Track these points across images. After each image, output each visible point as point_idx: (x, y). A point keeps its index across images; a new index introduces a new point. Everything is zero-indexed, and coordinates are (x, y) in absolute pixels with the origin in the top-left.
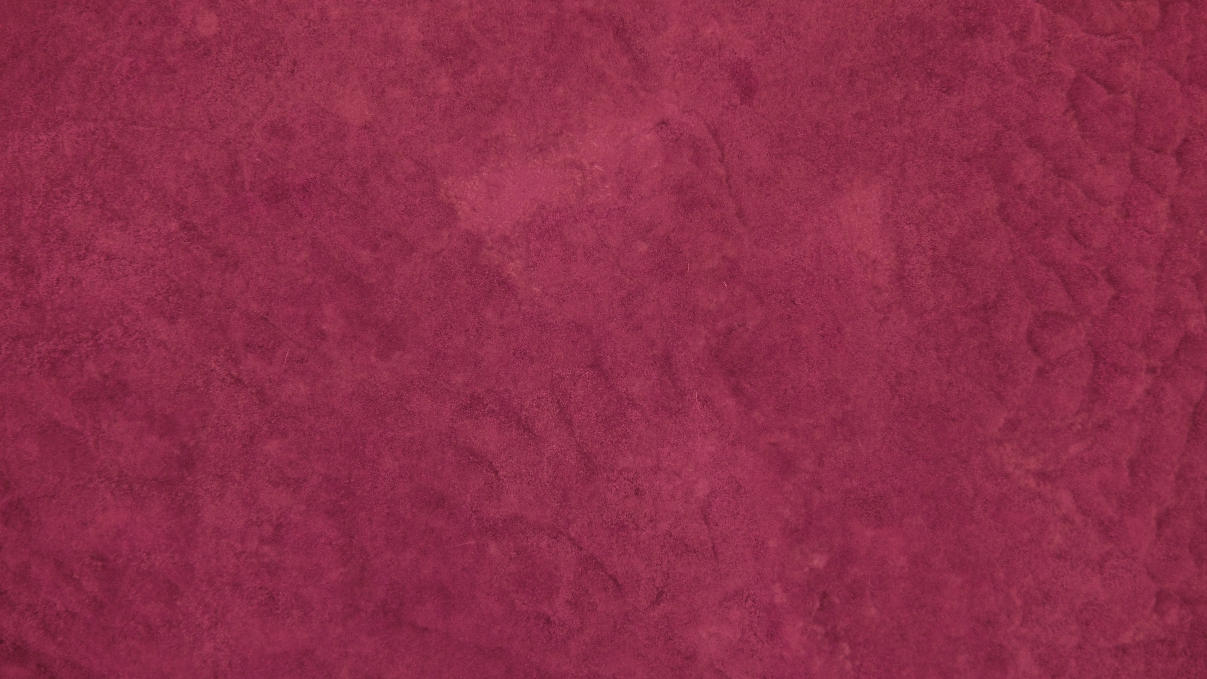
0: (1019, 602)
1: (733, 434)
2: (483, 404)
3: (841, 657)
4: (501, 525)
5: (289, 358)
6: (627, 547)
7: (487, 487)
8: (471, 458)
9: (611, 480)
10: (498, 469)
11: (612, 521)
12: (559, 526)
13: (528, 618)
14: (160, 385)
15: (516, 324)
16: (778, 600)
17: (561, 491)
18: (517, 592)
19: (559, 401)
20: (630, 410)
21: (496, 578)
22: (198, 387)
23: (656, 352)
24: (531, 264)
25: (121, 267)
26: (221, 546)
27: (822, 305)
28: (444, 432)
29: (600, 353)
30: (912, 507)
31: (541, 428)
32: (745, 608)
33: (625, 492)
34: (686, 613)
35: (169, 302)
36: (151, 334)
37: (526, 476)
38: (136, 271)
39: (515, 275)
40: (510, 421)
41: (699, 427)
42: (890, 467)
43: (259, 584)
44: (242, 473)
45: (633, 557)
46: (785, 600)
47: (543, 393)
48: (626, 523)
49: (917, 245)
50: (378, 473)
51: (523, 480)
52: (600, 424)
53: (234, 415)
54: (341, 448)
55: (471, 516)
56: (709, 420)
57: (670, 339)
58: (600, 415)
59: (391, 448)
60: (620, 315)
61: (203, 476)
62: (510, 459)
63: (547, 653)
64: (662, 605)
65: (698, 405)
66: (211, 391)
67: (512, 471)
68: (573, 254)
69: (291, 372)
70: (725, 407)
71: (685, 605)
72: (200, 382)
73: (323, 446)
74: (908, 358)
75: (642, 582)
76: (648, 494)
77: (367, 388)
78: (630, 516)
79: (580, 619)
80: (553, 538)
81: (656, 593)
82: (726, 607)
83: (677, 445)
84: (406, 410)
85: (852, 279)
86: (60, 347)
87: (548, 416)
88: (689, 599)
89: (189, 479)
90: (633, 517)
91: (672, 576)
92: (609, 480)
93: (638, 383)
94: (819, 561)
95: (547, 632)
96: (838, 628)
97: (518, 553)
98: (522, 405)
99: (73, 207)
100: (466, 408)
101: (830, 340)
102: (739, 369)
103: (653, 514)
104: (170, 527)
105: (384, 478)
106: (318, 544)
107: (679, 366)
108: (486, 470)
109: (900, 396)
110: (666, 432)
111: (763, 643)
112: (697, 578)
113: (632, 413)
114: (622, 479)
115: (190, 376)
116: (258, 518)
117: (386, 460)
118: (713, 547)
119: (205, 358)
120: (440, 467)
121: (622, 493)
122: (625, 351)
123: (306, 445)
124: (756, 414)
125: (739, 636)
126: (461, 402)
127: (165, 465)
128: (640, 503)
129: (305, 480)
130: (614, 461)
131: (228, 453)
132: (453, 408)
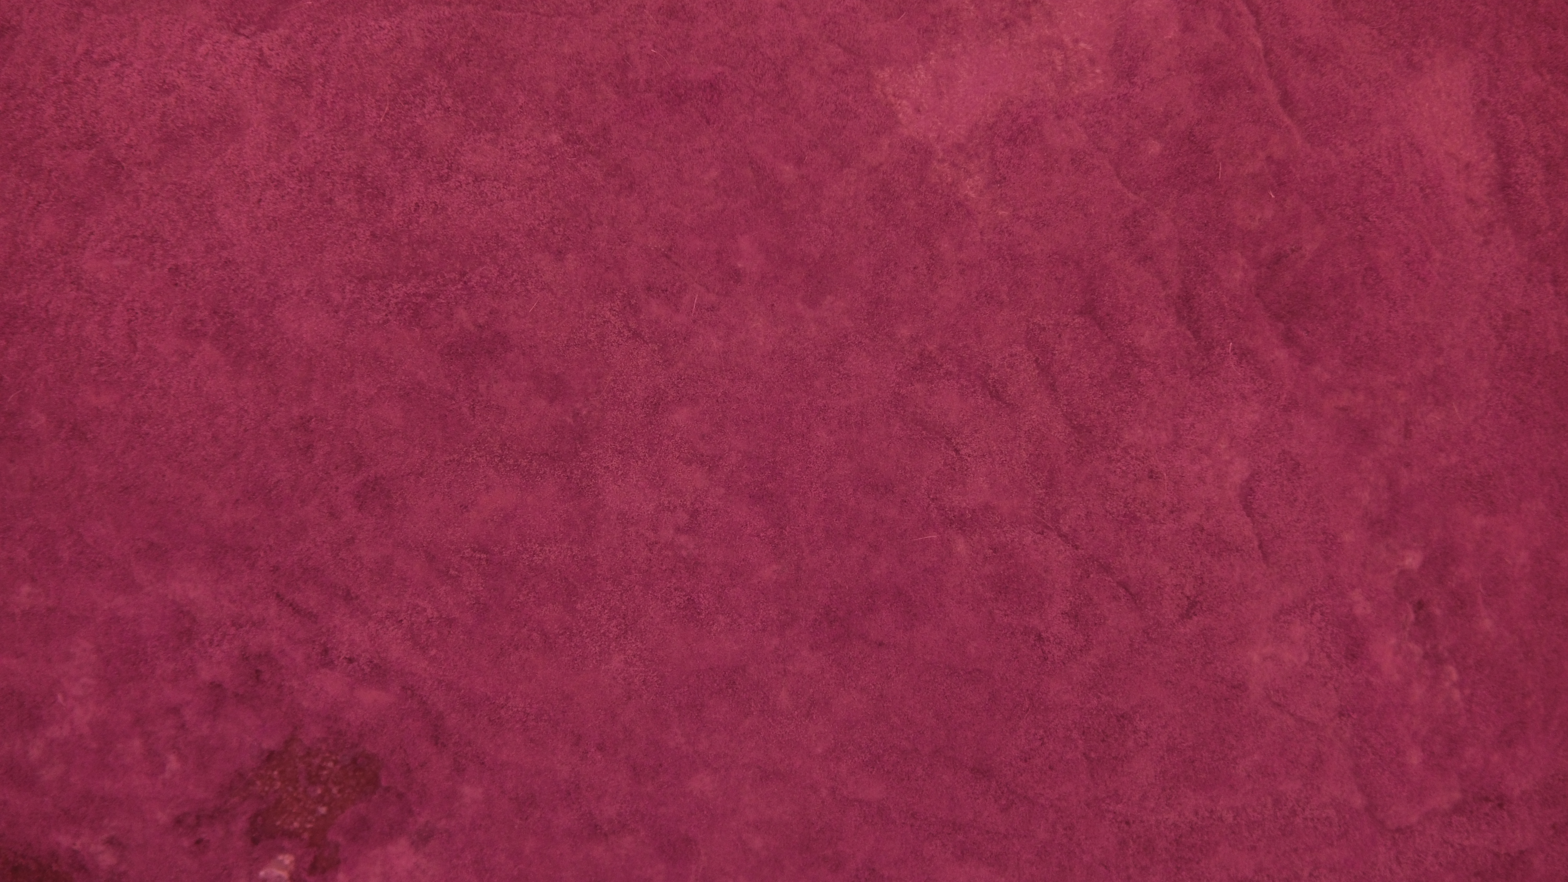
1: (1285, 396)
2: (937, 364)
3: (1447, 684)
4: (970, 516)
5: (698, 305)
6: (1142, 544)
7: (947, 468)
8: (924, 432)
9: (1113, 460)
10: (959, 447)
11: (1118, 511)
12: (1044, 519)
13: (1012, 633)
14: (546, 338)
15: (979, 258)
16: (1359, 611)
17: (1046, 474)
18: (996, 600)
19: (1037, 359)
20: (1136, 369)
21: (968, 582)
22: (590, 342)
23: (1170, 292)
24: (998, 178)
25: (494, 190)
26: (629, 536)
28: (887, 400)
29: (1094, 293)
30: (1530, 489)
31: (1015, 394)
32: (1311, 623)
33: (1135, 475)
34: (1231, 629)
35: (554, 233)
36: (533, 274)
37: (998, 455)
38: (513, 195)
39: (973, 195)
40: (974, 387)
41: (1235, 389)
42: (1498, 438)
43: (674, 584)
44: (646, 448)
45: (1151, 557)
46: (1369, 611)
47: (1017, 349)
48: (1138, 514)
49: (1525, 141)
50: (808, 450)
51: (993, 460)
52: (1095, 388)
53: (634, 377)
54: (762, 418)
55: (929, 505)
56: (1249, 380)
57: (1192, 273)
58: (1094, 377)
59: (824, 419)
60: (1122, 241)
61: (601, 451)
62: (976, 433)
63: (1043, 677)
64: (1195, 618)
65: (1234, 360)
66: (606, 348)
67: (979, 448)
68: (1056, 161)
69: (701, 322)
70: (1273, 361)
71: (1228, 618)
72: (592, 336)
73: (741, 416)
74: (1519, 293)
75: (1166, 590)
77: (790, 344)
78: (1143, 505)
79: (1084, 635)
80: (1038, 533)
81: (1187, 603)
83: (1203, 415)
84: (839, 372)
85: (1442, 188)
86: (423, 290)
87: (1024, 378)
88: (1233, 610)
89: (584, 454)
90: (1147, 506)
91: (1207, 581)
92: (1109, 459)
93: (1147, 332)
94: (1412, 560)
95: (1040, 650)
96: (1441, 647)
97: (995, 550)
98: (988, 364)
99: (430, 114)
100: (915, 369)
101: (1417, 269)
103: (1175, 501)
104: (567, 511)
105: (817, 457)
107: (1204, 310)
108: (945, 448)
109: (1509, 345)
110: (1185, 398)
111: (1341, 668)
112: (1243, 584)
113: (1139, 372)
114: (1128, 458)
115: (580, 328)
116: (669, 503)
117: (819, 434)
118: (1260, 547)
119: (597, 306)
120: (885, 444)
121: (1130, 476)
122: (1129, 290)
123: (721, 415)
124: (1317, 369)
125: (1306, 658)
126: (908, 361)
127: (557, 436)
128: (1156, 488)
129: (721, 458)
130: (1117, 436)
131: (629, 424)
132: (899, 369)
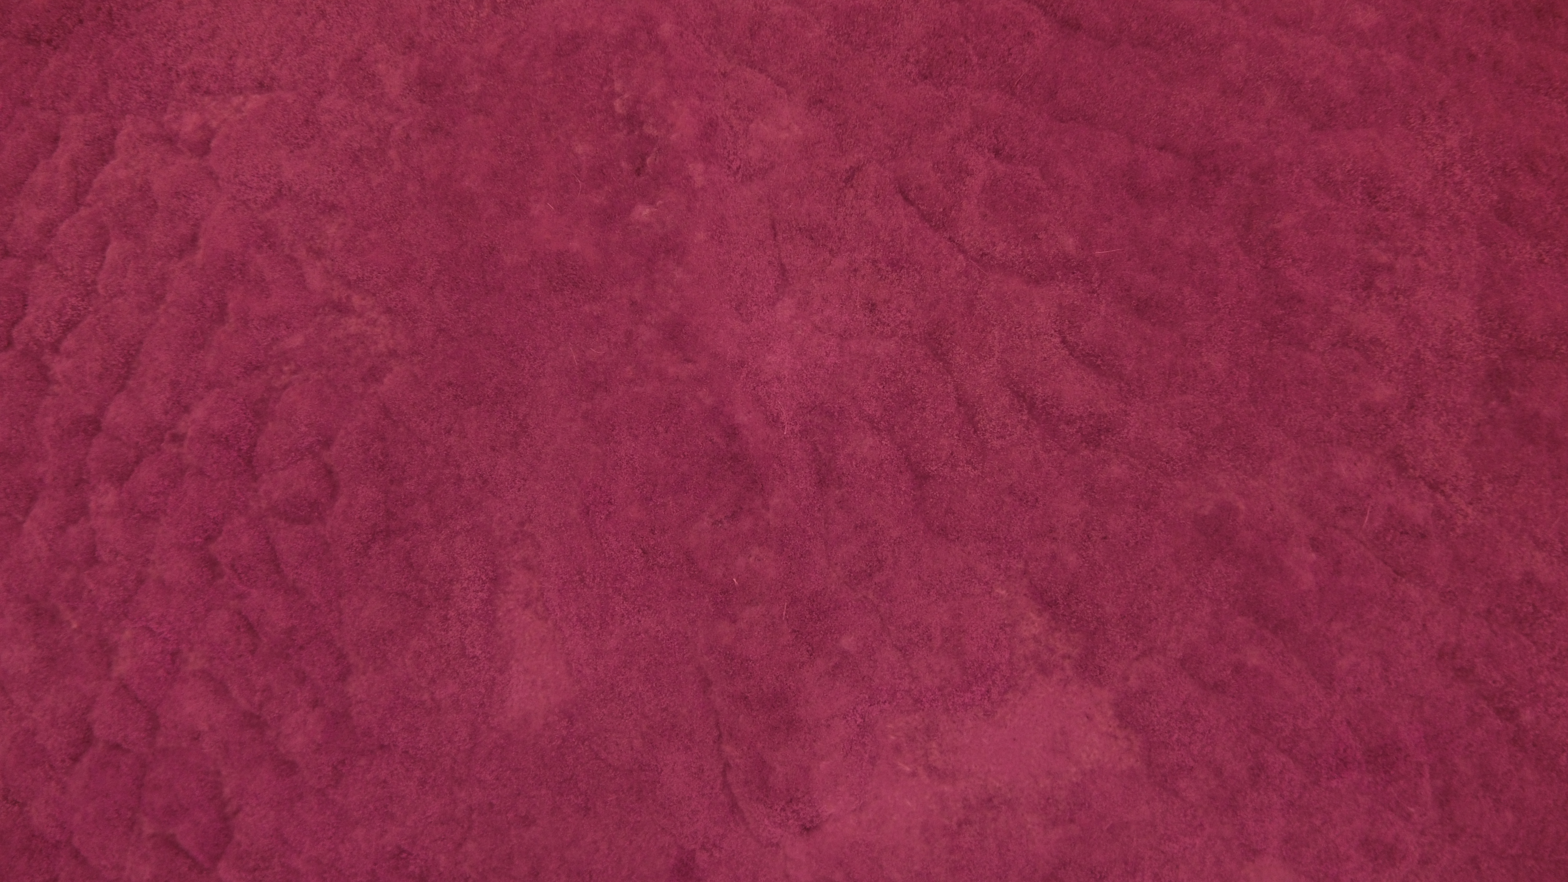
0: (392, 153)
1: (742, 376)
3: (626, 96)
7: (1078, 323)
8: (1099, 362)
14: (1542, 487)
15: (1032, 543)
16: (700, 167)
18: (1038, 189)
19: (975, 432)
20: (878, 414)
21: (1065, 207)
22: (1490, 481)
23: (837, 492)
24: (1008, 629)
26: (1445, 265)
27: (606, 545)
28: (1138, 399)
29: (914, 495)
30: (517, 276)
33: (888, 307)
34: (817, 155)
37: (1024, 335)
39: (1032, 614)
40: (1044, 407)
41: (785, 388)
42: (539, 327)
45: (882, 226)
46: (690, 166)
48: (889, 269)
49: (467, 626)
50: (1231, 349)
51: (1028, 329)
56: (772, 396)
57: (816, 509)
58: (919, 409)
59: (1213, 380)
60: (884, 547)
61: (1475, 359)
62: (1045, 358)
64: (847, 167)
65: (784, 417)
66: (1471, 474)
67: (1042, 342)
68: (947, 640)
69: (1360, 495)
70: (749, 412)
71: (818, 166)
72: (1488, 488)
74: (499, 469)
75: (871, 195)
76: (858, 304)
77: (1248, 466)
78: (884, 277)
79: (955, 153)
80: (987, 255)
81: (854, 181)
82: (766, 161)
83: (816, 365)
84: (1192, 432)
85: (561, 581)
87: (992, 411)
88: (813, 173)
90: (879, 277)
91: (833, 201)
92: (910, 324)
93: (865, 450)
94: (643, 212)
95: (1000, 140)
96: (625, 132)
97: (1035, 237)
98: (1028, 429)
100: (1108, 430)
101: (601, 497)
102: (726, 463)
103: (852, 280)
106: (1311, 262)
107: (807, 471)
108: (1078, 345)
109: (516, 418)
110: (830, 384)
112: (800, 197)
113: (876, 411)
115: (1501, 497)
117: (1220, 365)
119: (1482, 521)
120: (1144, 351)
122: (879, 494)
126: (1114, 438)
127: (1529, 376)
128: (869, 294)
130: (902, 348)
132: (1126, 431)
